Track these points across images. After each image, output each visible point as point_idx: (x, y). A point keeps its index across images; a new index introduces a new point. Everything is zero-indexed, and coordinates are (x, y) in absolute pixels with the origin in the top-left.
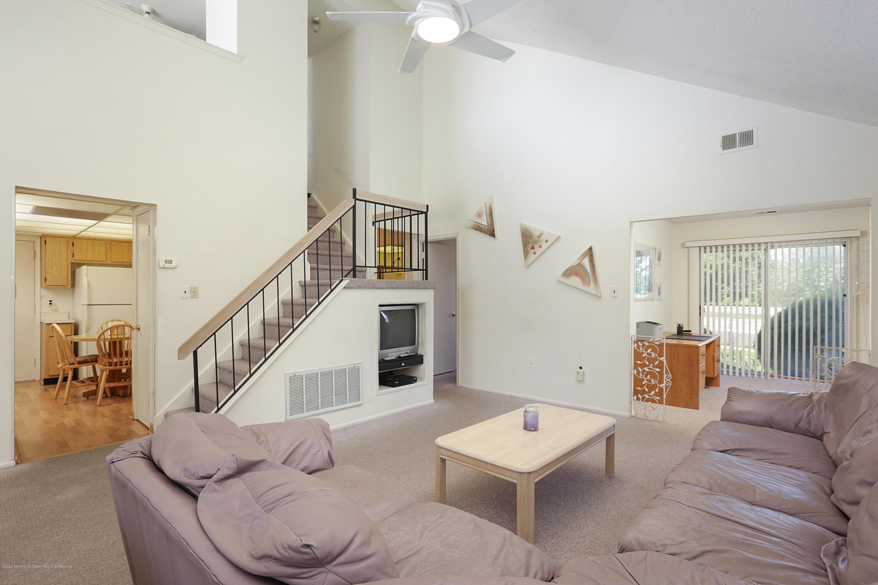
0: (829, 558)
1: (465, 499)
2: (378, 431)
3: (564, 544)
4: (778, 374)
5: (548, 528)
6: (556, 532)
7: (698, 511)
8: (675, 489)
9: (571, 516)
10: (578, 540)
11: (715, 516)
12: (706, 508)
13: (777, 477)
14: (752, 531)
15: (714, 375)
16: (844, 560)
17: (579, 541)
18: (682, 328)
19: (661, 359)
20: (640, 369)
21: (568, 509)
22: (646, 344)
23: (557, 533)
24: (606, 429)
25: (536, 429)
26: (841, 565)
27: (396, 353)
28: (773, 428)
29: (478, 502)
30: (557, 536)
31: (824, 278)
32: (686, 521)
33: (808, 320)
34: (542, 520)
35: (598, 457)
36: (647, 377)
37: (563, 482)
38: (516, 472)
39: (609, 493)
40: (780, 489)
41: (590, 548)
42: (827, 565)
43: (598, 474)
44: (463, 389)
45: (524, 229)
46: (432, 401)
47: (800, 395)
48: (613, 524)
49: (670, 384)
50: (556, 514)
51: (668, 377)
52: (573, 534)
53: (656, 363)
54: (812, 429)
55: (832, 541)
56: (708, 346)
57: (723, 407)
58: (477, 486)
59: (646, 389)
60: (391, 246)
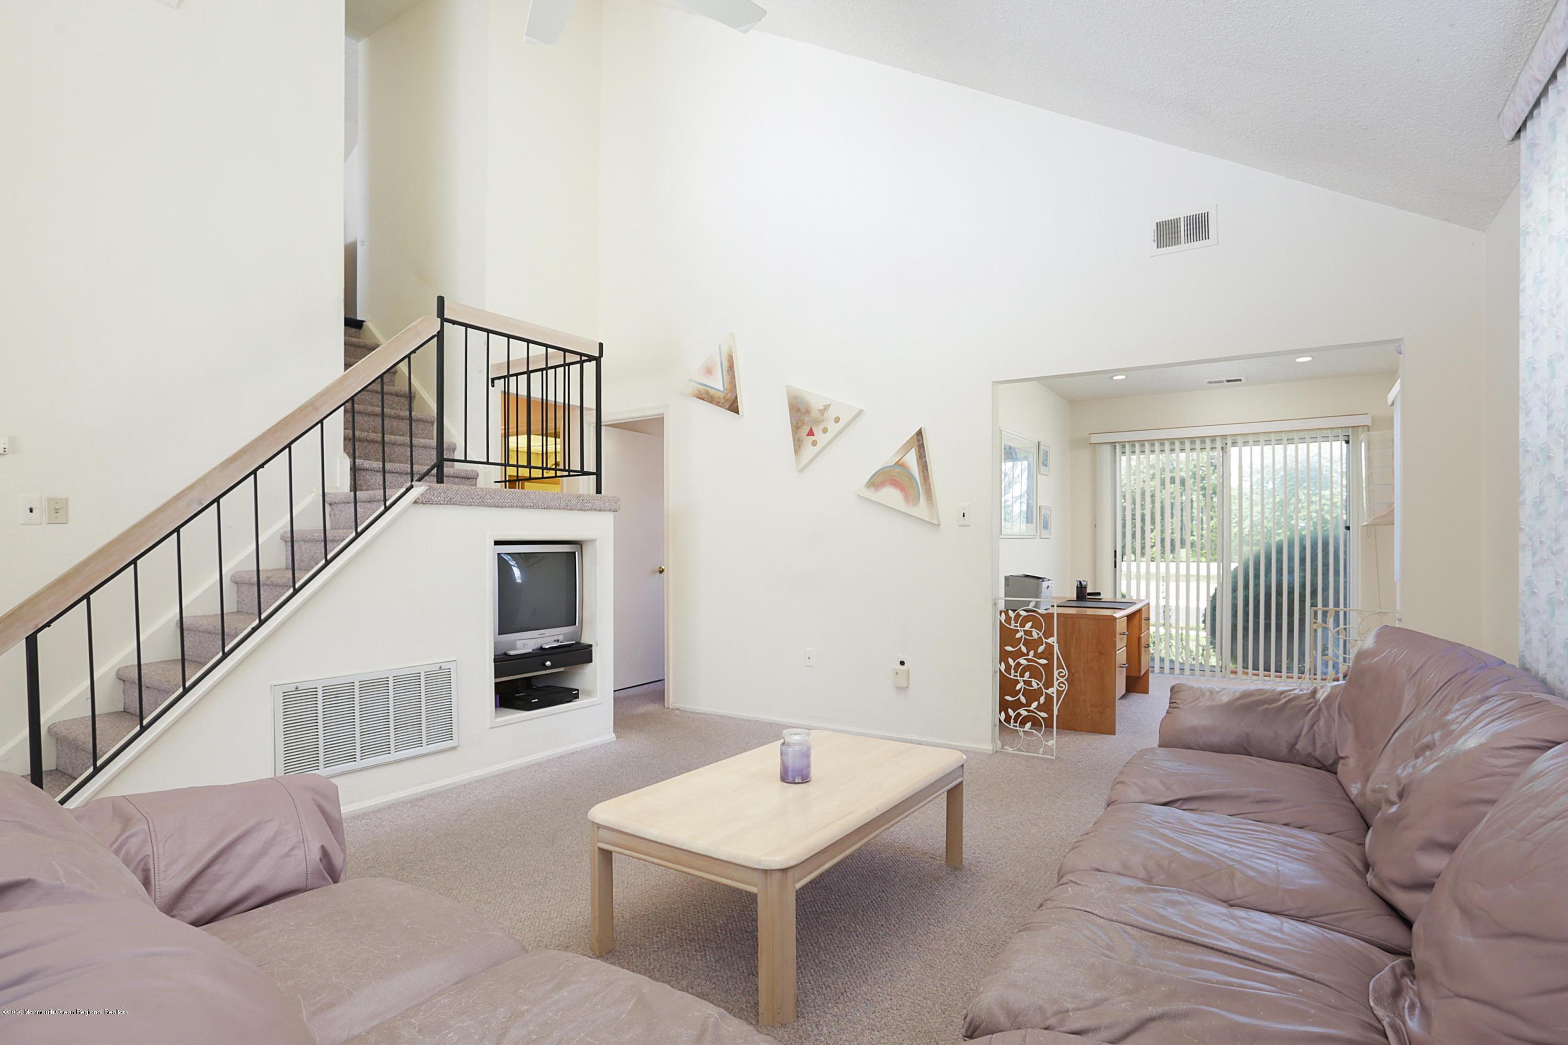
0: (1384, 1006)
1: (658, 933)
2: (489, 801)
3: (858, 1014)
4: (1244, 668)
5: (826, 984)
6: (843, 990)
7: (1128, 928)
8: (1080, 885)
9: (875, 953)
10: (887, 1005)
11: (1163, 937)
12: (1143, 921)
13: (1269, 847)
14: (1236, 962)
15: (1140, 672)
16: (1412, 1007)
17: (889, 1007)
18: (1085, 588)
19: (1050, 641)
20: (1010, 661)
21: (870, 940)
22: (1024, 613)
23: (845, 991)
24: (946, 773)
25: (805, 779)
26: (1411, 1019)
27: (534, 640)
28: (1251, 755)
29: (683, 937)
30: (844, 998)
31: (1306, 513)
32: (1106, 952)
33: (1291, 571)
34: (815, 967)
35: (931, 831)
36: (1023, 677)
37: (862, 883)
38: (755, 869)
39: (953, 901)
40: (1278, 871)
41: (912, 1020)
42: (1385, 1023)
43: (931, 865)
44: (676, 711)
45: (795, 398)
46: (612, 736)
47: (1296, 692)
48: (958, 963)
49: (1065, 688)
50: (844, 952)
51: (1061, 674)
52: (878, 992)
53: (1041, 649)
54: (1318, 753)
55: (1384, 969)
56: (1130, 617)
57: (1162, 720)
58: (686, 903)
59: (1023, 700)
60: (541, 437)
